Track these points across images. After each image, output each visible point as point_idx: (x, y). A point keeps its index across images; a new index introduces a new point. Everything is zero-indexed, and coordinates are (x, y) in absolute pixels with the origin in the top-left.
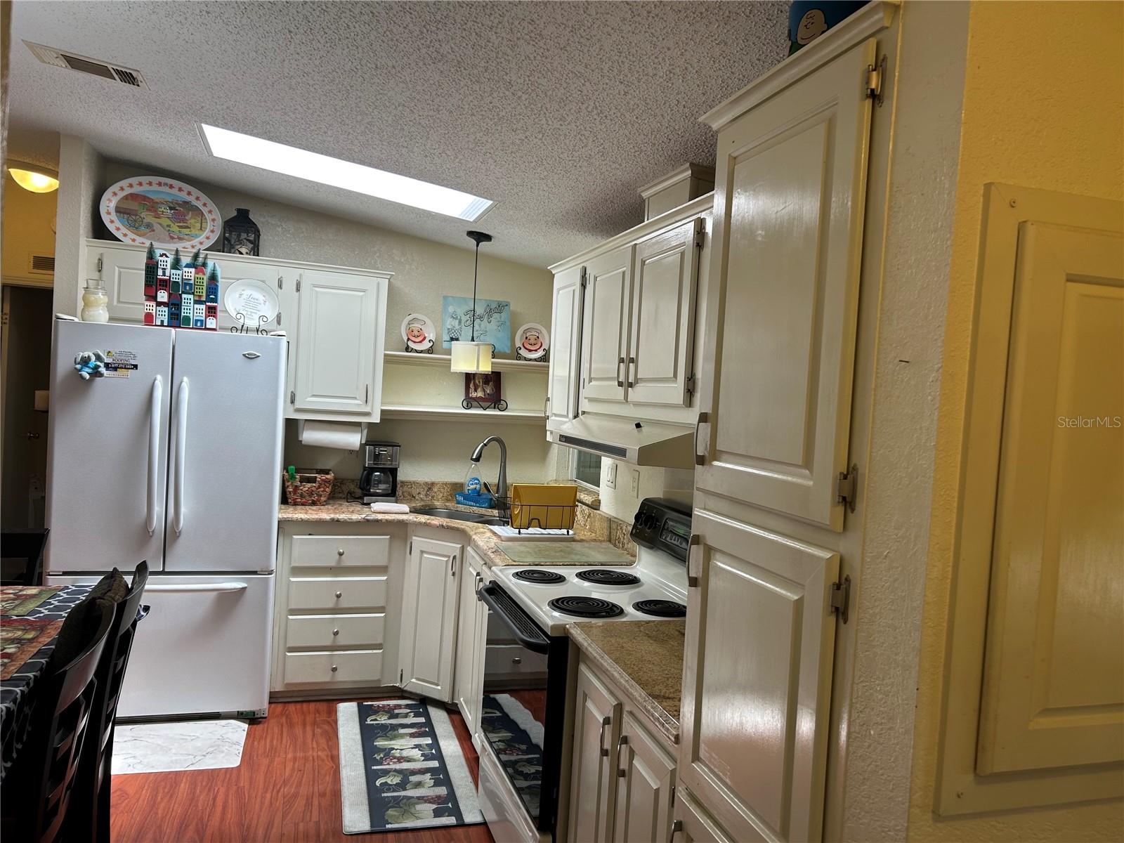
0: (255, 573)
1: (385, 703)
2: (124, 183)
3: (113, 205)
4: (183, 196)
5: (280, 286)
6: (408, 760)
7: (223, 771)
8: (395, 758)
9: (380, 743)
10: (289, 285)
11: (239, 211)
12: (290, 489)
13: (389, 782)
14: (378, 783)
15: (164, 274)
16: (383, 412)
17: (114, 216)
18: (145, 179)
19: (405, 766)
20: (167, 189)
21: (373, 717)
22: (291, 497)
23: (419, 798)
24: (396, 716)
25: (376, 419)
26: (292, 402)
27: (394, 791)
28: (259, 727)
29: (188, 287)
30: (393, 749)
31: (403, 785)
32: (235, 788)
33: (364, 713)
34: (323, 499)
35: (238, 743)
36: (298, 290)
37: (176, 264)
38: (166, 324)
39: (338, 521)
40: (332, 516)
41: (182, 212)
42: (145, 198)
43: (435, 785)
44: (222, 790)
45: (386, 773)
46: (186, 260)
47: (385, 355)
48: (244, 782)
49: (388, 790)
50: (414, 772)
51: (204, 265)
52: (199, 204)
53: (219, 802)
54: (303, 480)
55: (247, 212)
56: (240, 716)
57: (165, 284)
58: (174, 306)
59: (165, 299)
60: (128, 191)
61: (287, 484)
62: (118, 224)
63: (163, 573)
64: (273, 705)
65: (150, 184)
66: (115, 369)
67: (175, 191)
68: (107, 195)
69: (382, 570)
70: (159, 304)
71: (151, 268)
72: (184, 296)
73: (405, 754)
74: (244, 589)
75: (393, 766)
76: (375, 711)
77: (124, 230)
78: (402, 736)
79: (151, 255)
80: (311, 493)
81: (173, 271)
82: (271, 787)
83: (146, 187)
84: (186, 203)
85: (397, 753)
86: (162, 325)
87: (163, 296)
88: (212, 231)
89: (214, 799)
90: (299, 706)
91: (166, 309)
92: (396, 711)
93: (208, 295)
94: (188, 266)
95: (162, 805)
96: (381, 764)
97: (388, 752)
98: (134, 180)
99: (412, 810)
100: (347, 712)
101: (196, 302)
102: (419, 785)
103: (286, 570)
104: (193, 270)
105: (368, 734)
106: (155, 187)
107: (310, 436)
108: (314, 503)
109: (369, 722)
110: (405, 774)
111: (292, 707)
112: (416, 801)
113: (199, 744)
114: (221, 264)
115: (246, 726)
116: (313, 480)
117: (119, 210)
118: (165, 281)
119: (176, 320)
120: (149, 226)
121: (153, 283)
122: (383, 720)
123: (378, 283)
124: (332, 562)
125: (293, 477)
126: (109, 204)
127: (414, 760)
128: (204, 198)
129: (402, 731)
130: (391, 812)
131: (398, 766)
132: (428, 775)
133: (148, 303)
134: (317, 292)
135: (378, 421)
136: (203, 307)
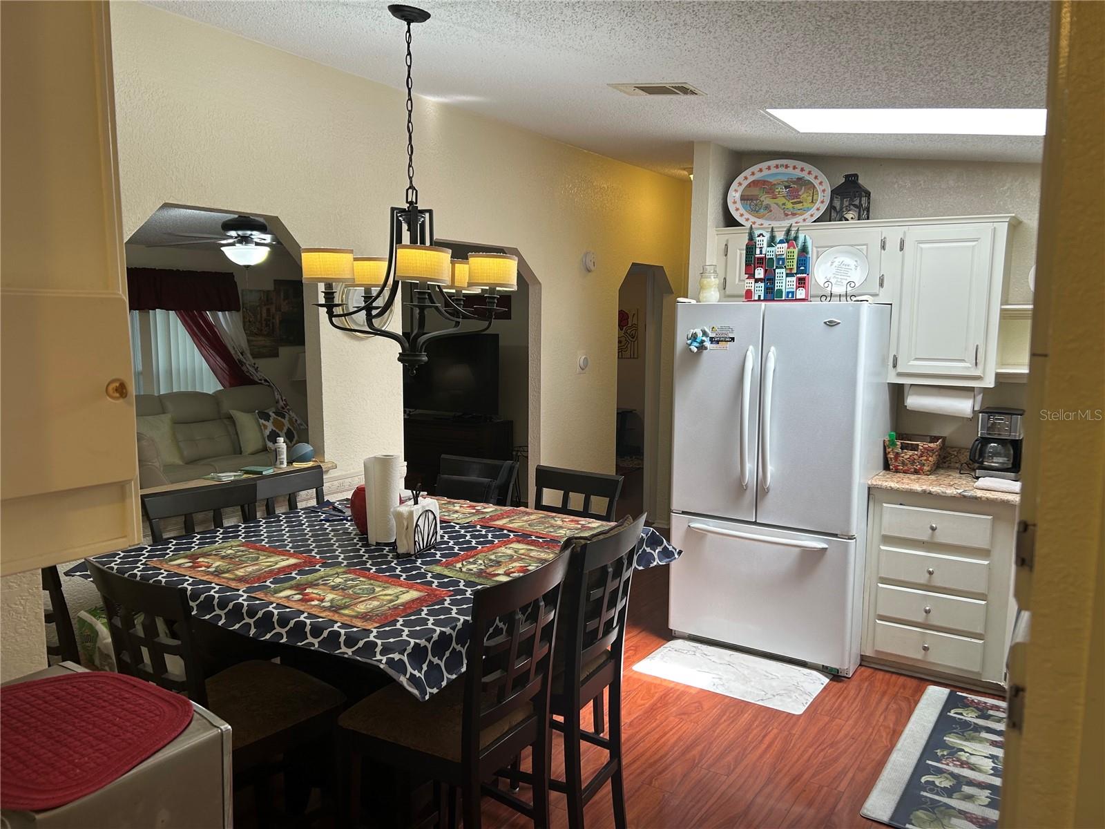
0: (835, 535)
1: (983, 699)
2: (747, 173)
3: (738, 195)
4: (798, 173)
5: (883, 247)
6: (973, 767)
7: (785, 715)
8: (959, 760)
9: (951, 739)
10: (893, 245)
11: (847, 177)
12: (891, 456)
13: (937, 783)
14: (923, 780)
15: (761, 253)
16: (998, 375)
17: (739, 205)
18: (764, 165)
19: (966, 772)
20: (782, 170)
21: (960, 711)
22: (893, 463)
23: (960, 812)
24: (988, 717)
25: (989, 383)
26: (895, 366)
27: (937, 794)
28: (840, 685)
29: (781, 261)
30: (963, 750)
31: (949, 792)
32: (786, 733)
33: (951, 702)
34: (926, 468)
35: (809, 694)
36: (902, 249)
37: (772, 242)
38: (762, 298)
39: (930, 493)
40: (924, 487)
41: (796, 188)
42: (764, 182)
43: (989, 805)
44: (775, 731)
45: (939, 772)
46: (780, 236)
47: (1002, 310)
48: (797, 731)
49: (931, 791)
50: (971, 783)
51: (796, 238)
52: (811, 178)
53: (767, 740)
54: (903, 447)
55: (856, 176)
56: (824, 670)
57: (761, 262)
58: (769, 280)
59: (762, 276)
60: (751, 179)
61: (888, 450)
62: (742, 211)
63: (755, 523)
64: (863, 668)
65: (769, 168)
66: (718, 342)
67: (790, 170)
68: (734, 185)
69: (984, 553)
70: (757, 281)
71: (750, 249)
72: (777, 271)
73: (973, 760)
74: (824, 550)
75: (951, 768)
76: (966, 704)
77: (747, 215)
78: (982, 740)
79: (751, 238)
80: (913, 462)
81: (769, 249)
82: (818, 744)
83: (766, 172)
84: (799, 179)
85: (964, 756)
86: (759, 300)
87: (760, 273)
88: (822, 202)
89: (764, 737)
90: (888, 676)
91: (763, 285)
92: (991, 712)
93: (798, 268)
94: (781, 242)
95: (722, 726)
96: (939, 761)
97: (954, 752)
98: (755, 168)
99: (945, 821)
100: (935, 695)
101: (788, 275)
102: (969, 798)
103: (877, 538)
104: (785, 245)
105: (944, 724)
106: (773, 171)
107: (914, 401)
108: (916, 472)
109: (952, 714)
110: (959, 781)
111: (880, 675)
112: (956, 813)
113: (774, 684)
114: (812, 235)
115: (826, 680)
116: (915, 448)
117: (743, 198)
118: (762, 258)
119: (772, 294)
120: (767, 207)
121: (752, 260)
122: (970, 716)
123: (995, 228)
124: (925, 536)
125: (893, 444)
126: (735, 195)
127: (980, 771)
128: (816, 171)
129: (984, 735)
130: (920, 813)
131: (957, 770)
132: (987, 792)
133: (748, 281)
134: (921, 248)
135: (992, 386)
136: (794, 279)
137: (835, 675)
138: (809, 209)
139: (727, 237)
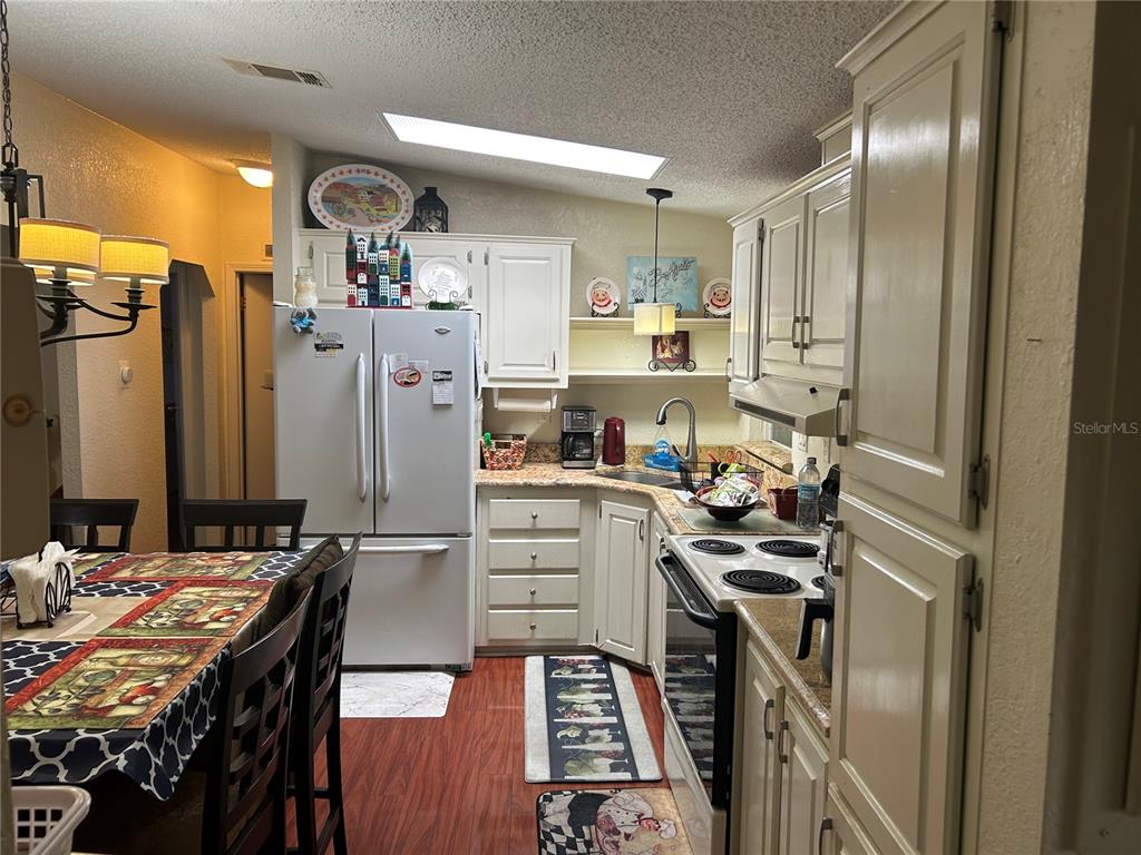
0: (455, 535)
1: (570, 658)
2: (328, 173)
3: (319, 195)
4: (380, 180)
5: (470, 261)
6: (588, 715)
7: (430, 720)
8: (575, 712)
9: (563, 697)
10: (478, 259)
11: (427, 189)
12: (487, 455)
13: (569, 735)
14: (559, 735)
15: (362, 258)
16: (570, 377)
17: (320, 206)
18: (345, 168)
19: (585, 720)
20: (365, 175)
21: (558, 671)
22: (489, 462)
23: (596, 752)
24: (580, 671)
25: (564, 384)
26: (486, 372)
27: (574, 744)
28: (465, 680)
29: (383, 268)
30: (575, 703)
31: (582, 739)
32: (439, 736)
33: (549, 667)
34: (518, 463)
35: (444, 695)
36: (486, 263)
37: (373, 248)
38: (366, 304)
39: (530, 485)
40: (525, 480)
41: (379, 195)
42: (346, 186)
43: (613, 741)
44: (428, 738)
45: (566, 726)
46: (381, 242)
47: (571, 321)
48: (447, 732)
49: (568, 743)
50: (593, 727)
51: (397, 246)
52: (393, 186)
54: (499, 446)
55: (435, 189)
56: (447, 669)
57: (363, 267)
58: (373, 286)
59: (365, 282)
60: (332, 181)
61: (484, 450)
62: (324, 212)
63: (374, 535)
64: (478, 660)
65: (350, 172)
66: (324, 349)
67: (372, 176)
68: (314, 185)
69: (575, 532)
70: (359, 286)
71: (351, 253)
72: (381, 277)
73: (585, 708)
74: (446, 550)
75: (573, 720)
76: (560, 665)
77: (330, 218)
78: (584, 691)
79: (350, 241)
80: (506, 459)
81: (371, 254)
83: (346, 176)
84: (382, 186)
85: (578, 708)
86: (363, 306)
87: (362, 278)
88: (407, 211)
89: (420, 746)
90: (501, 661)
91: (366, 290)
92: (580, 667)
93: (402, 275)
94: (383, 248)
96: (563, 717)
97: (569, 706)
98: (336, 170)
99: (590, 764)
100: (534, 664)
101: (391, 282)
102: (597, 739)
103: (486, 532)
104: (387, 252)
105: (552, 687)
106: (354, 175)
107: (502, 405)
108: (509, 468)
109: (553, 675)
110: (585, 728)
111: (495, 661)
112: (594, 755)
113: (410, 693)
114: (411, 243)
115: (452, 679)
116: (507, 446)
117: (324, 200)
118: (364, 264)
119: (376, 300)
120: (351, 211)
121: (354, 266)
122: (567, 674)
123: (562, 250)
124: (528, 525)
125: (489, 444)
126: (315, 195)
127: (595, 716)
128: (398, 180)
129: (584, 686)
130: (569, 764)
131: (578, 720)
132: (607, 730)
133: (350, 286)
134: (504, 264)
135: (566, 387)
136: (398, 286)
137: (457, 671)
138: (394, 217)
139: (311, 238)
